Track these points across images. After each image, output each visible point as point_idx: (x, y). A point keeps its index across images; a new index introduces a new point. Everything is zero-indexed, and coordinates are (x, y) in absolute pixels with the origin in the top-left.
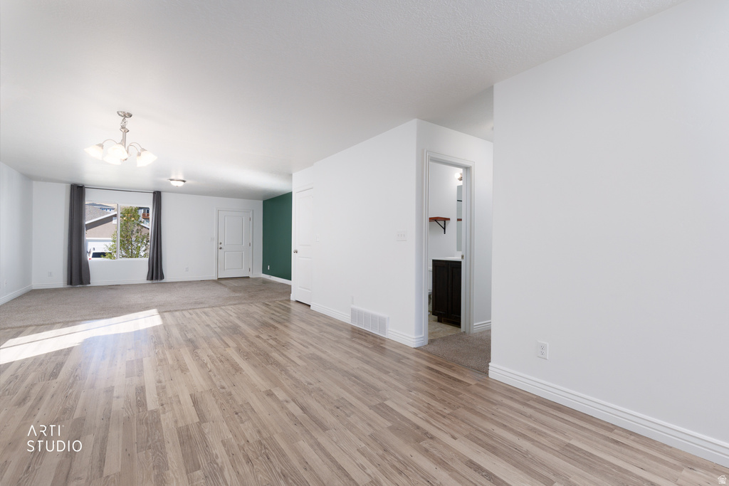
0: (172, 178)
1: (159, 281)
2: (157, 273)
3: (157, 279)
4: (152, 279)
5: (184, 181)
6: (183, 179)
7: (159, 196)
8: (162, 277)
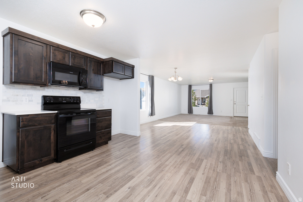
0: (209, 79)
1: (211, 115)
2: (211, 112)
3: (210, 114)
4: (209, 114)
5: (213, 80)
6: (212, 79)
7: (211, 85)
8: (212, 113)
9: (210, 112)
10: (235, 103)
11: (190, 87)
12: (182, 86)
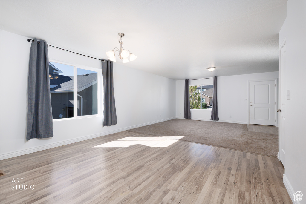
3: (215, 120)
4: (213, 120)
5: (214, 68)
7: (215, 79)
8: (218, 119)
9: (215, 116)
10: (251, 104)
11: (187, 82)
12: (177, 82)
